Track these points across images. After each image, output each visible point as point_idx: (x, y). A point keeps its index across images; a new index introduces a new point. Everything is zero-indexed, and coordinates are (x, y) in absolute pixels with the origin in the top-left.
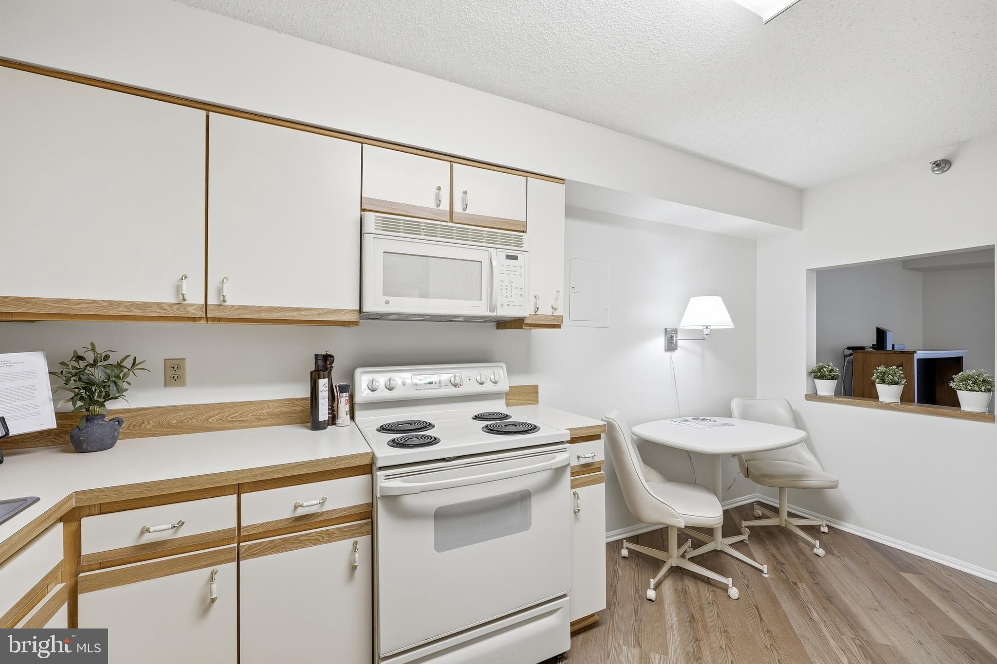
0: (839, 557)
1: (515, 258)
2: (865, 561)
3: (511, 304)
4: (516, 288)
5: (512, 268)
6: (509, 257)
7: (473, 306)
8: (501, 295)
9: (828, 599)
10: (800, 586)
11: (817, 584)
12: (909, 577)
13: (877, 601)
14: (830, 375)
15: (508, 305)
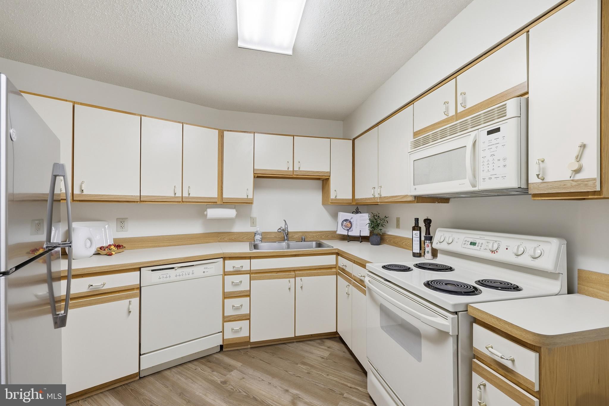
1: (498, 130)
3: (493, 177)
4: (499, 160)
5: (494, 142)
6: (489, 133)
7: (460, 184)
8: (483, 171)
15: (490, 178)
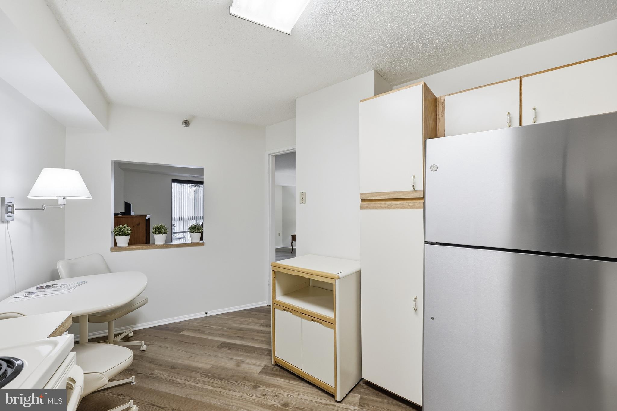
0: (152, 344)
2: (163, 338)
9: (173, 368)
10: (155, 373)
11: (160, 365)
12: (184, 333)
13: (187, 352)
14: (128, 232)
